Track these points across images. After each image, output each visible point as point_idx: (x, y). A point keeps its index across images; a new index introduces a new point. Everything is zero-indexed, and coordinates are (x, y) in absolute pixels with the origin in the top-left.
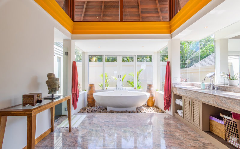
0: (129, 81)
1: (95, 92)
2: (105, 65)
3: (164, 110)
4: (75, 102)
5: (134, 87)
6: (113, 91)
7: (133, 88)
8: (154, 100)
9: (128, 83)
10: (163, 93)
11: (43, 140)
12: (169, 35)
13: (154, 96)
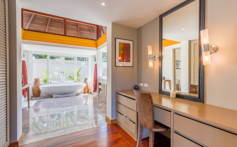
0: (70, 76)
1: (41, 85)
2: (49, 62)
3: (93, 93)
4: (25, 92)
5: (75, 80)
6: (57, 84)
8: (88, 88)
9: (70, 78)
10: (93, 83)
12: (96, 48)
13: (89, 85)
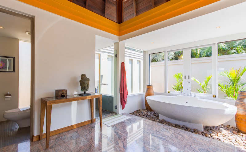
6: (176, 96)
7: (212, 95)
11: (81, 127)
